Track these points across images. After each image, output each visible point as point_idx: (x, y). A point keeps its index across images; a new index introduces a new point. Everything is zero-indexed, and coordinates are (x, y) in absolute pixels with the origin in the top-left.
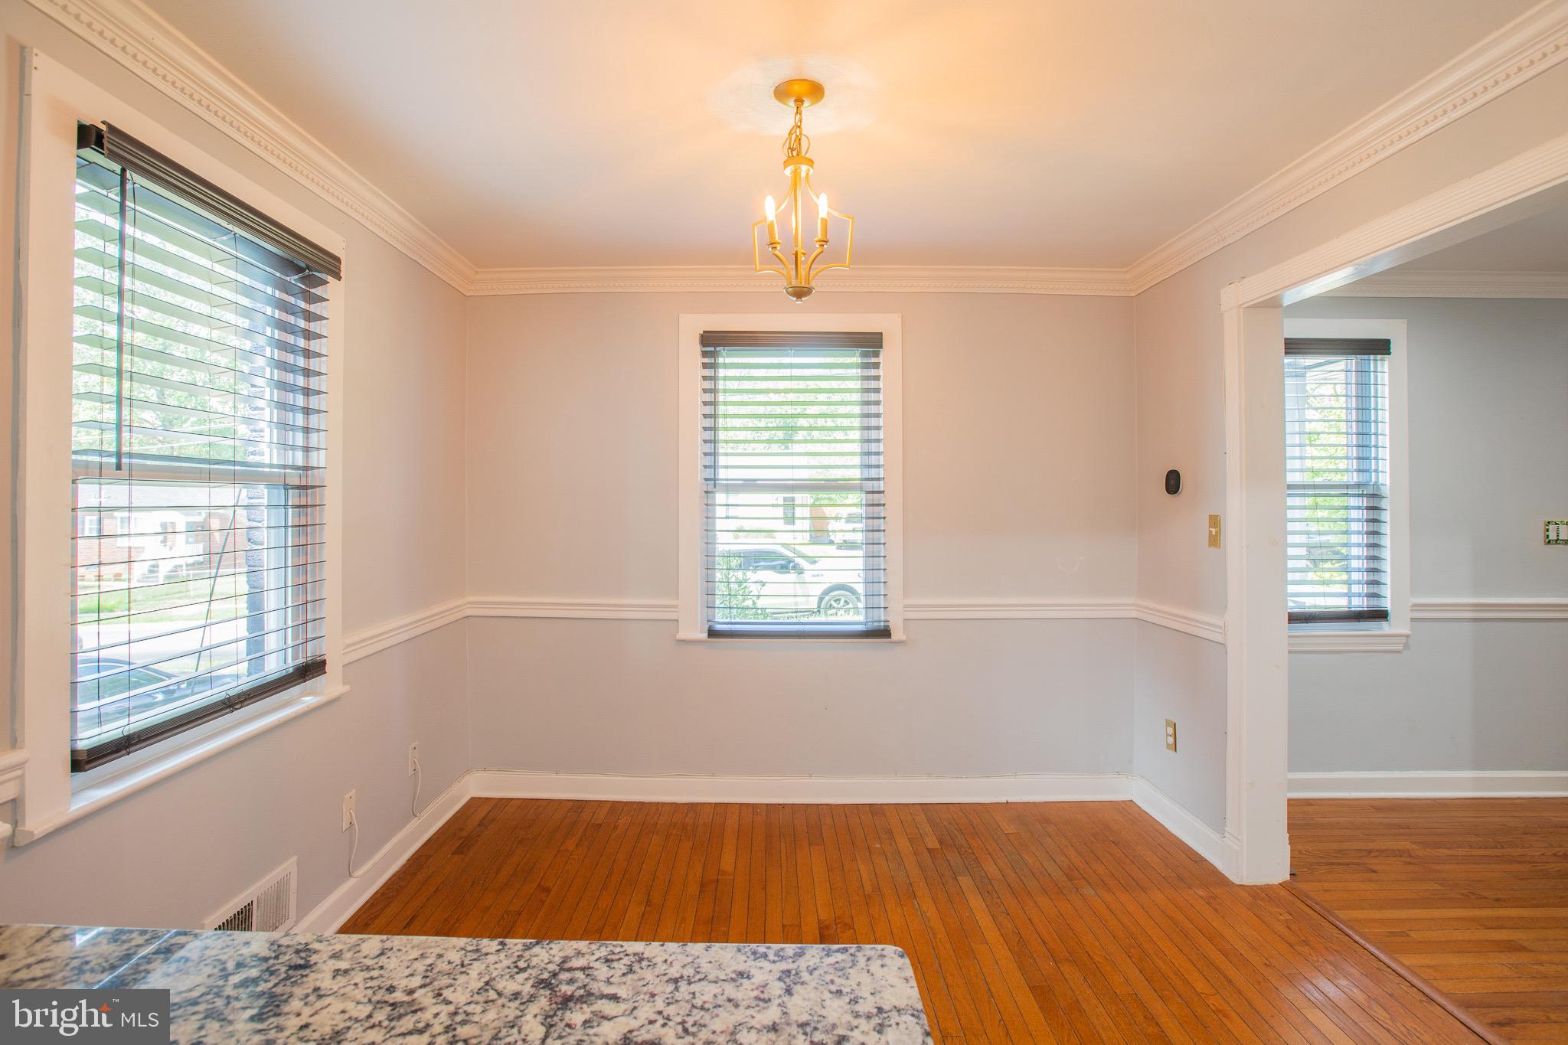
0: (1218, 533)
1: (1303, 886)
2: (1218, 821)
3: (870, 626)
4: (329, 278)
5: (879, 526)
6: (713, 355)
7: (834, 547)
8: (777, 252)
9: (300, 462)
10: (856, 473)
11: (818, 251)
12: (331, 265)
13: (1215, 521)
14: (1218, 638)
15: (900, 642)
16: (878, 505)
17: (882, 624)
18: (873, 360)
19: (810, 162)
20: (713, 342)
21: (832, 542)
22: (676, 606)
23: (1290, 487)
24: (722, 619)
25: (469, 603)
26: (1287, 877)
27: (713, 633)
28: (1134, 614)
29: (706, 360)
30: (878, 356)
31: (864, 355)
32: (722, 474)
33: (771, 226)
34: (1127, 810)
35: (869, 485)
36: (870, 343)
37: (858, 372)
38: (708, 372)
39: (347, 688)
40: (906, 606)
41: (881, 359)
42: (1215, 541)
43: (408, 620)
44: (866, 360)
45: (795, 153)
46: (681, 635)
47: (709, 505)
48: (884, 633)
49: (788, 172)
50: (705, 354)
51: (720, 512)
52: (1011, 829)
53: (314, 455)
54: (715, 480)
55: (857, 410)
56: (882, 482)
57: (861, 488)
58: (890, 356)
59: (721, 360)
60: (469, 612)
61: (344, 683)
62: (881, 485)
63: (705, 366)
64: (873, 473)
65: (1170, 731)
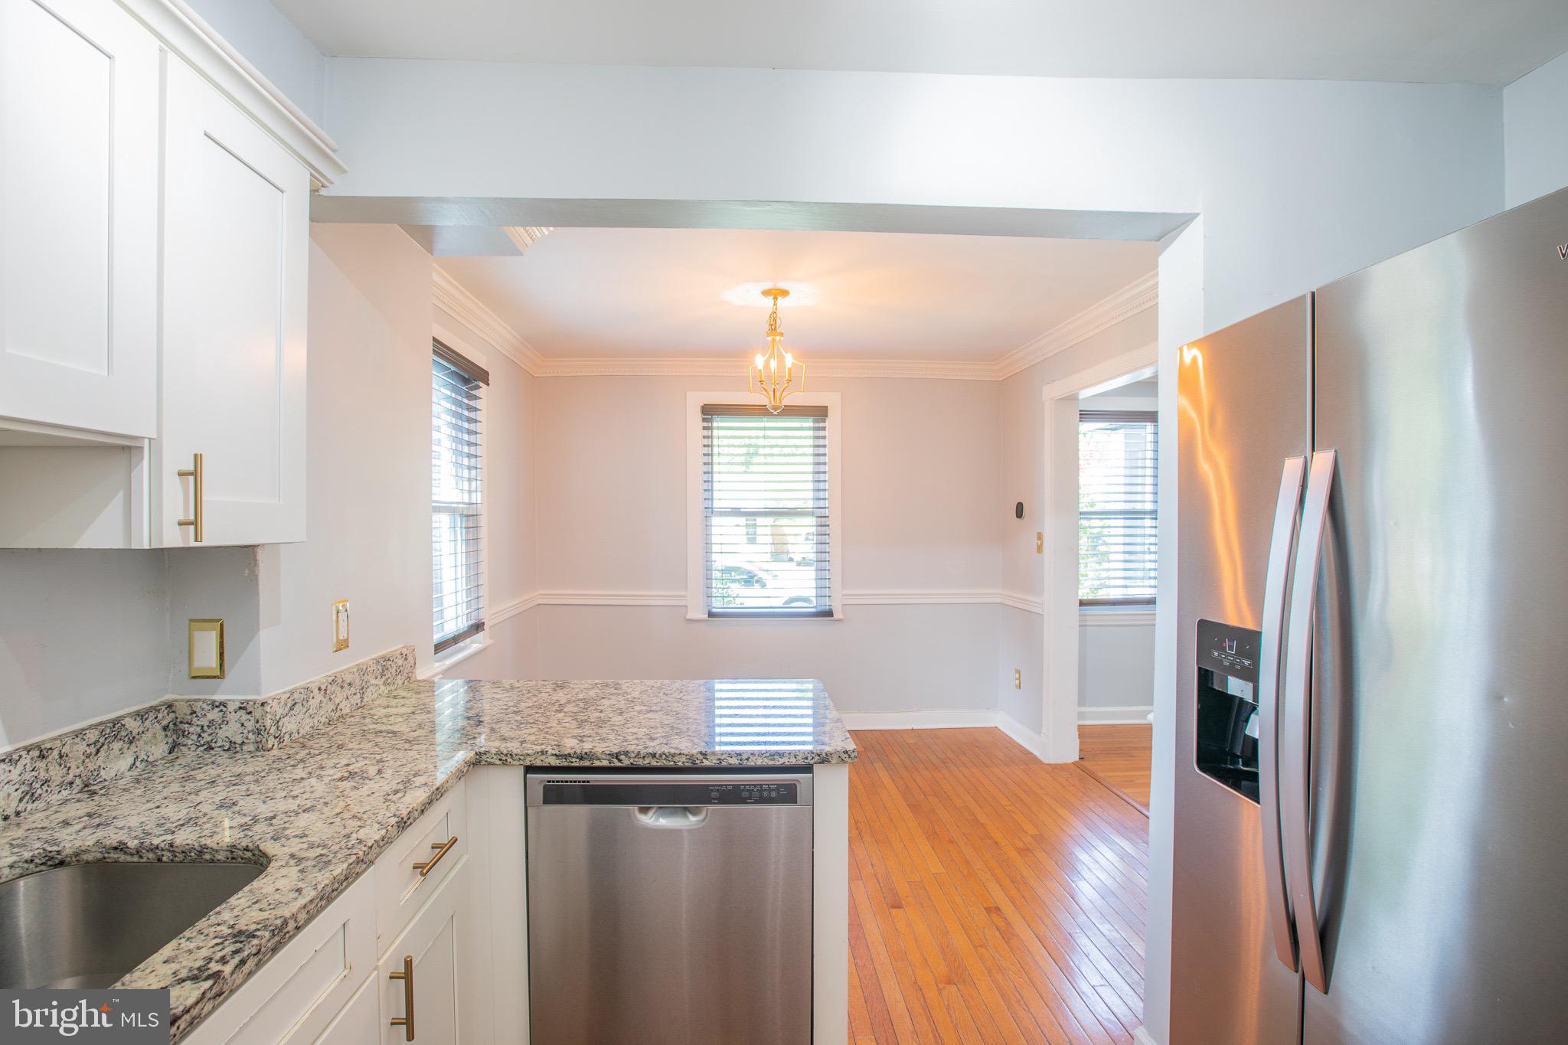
0: (1042, 544)
1: (1085, 763)
2: (1037, 726)
3: (819, 609)
4: (481, 384)
5: (825, 540)
6: (710, 420)
7: (794, 564)
8: (763, 386)
9: (466, 500)
10: (810, 504)
11: (786, 385)
12: (483, 376)
13: (1040, 536)
14: (1039, 611)
15: (840, 620)
16: (825, 526)
17: (828, 607)
18: (821, 425)
19: (781, 334)
20: (709, 411)
21: (791, 560)
22: (685, 596)
23: (1081, 513)
24: (717, 605)
25: (540, 595)
26: (1077, 759)
27: (711, 615)
28: (999, 600)
29: (705, 424)
30: (825, 422)
31: (815, 422)
32: (716, 504)
33: (760, 371)
34: (994, 731)
35: (819, 512)
36: (820, 413)
37: (811, 433)
38: (706, 433)
39: (492, 641)
40: (843, 595)
41: (826, 424)
42: (1040, 549)
43: (515, 603)
44: (817, 425)
45: (773, 327)
46: (690, 616)
47: (708, 526)
48: (829, 613)
49: (769, 339)
50: (704, 420)
51: (714, 530)
52: (912, 741)
53: (474, 495)
54: (712, 508)
55: (810, 451)
56: (827, 510)
57: (813, 514)
58: (833, 422)
59: (715, 424)
60: (540, 601)
61: (490, 638)
62: (826, 512)
63: (705, 428)
64: (821, 503)
65: (1017, 675)
